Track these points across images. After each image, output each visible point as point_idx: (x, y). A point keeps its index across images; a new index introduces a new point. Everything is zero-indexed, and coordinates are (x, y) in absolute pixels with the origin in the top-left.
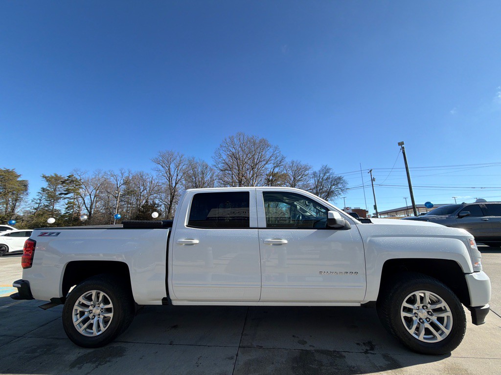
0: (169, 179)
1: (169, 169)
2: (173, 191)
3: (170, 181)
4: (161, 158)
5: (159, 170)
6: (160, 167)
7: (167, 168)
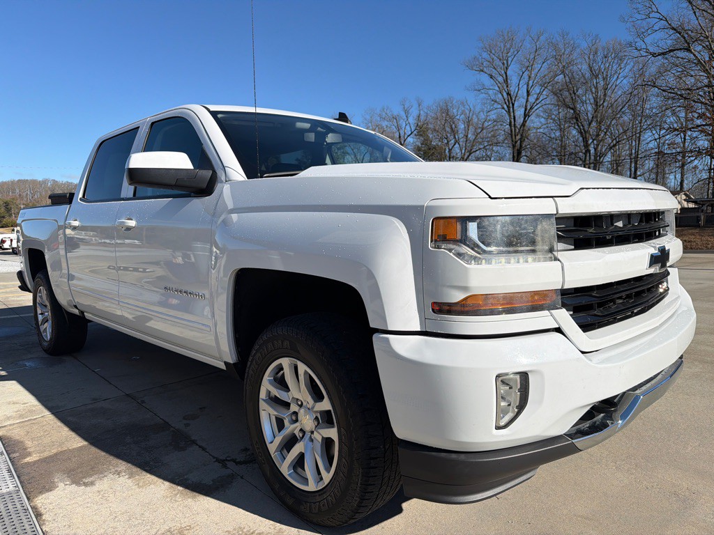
0: (508, 107)
1: (506, 81)
2: (518, 137)
3: (509, 112)
4: (485, 55)
5: (480, 89)
6: (485, 79)
7: (500, 79)
